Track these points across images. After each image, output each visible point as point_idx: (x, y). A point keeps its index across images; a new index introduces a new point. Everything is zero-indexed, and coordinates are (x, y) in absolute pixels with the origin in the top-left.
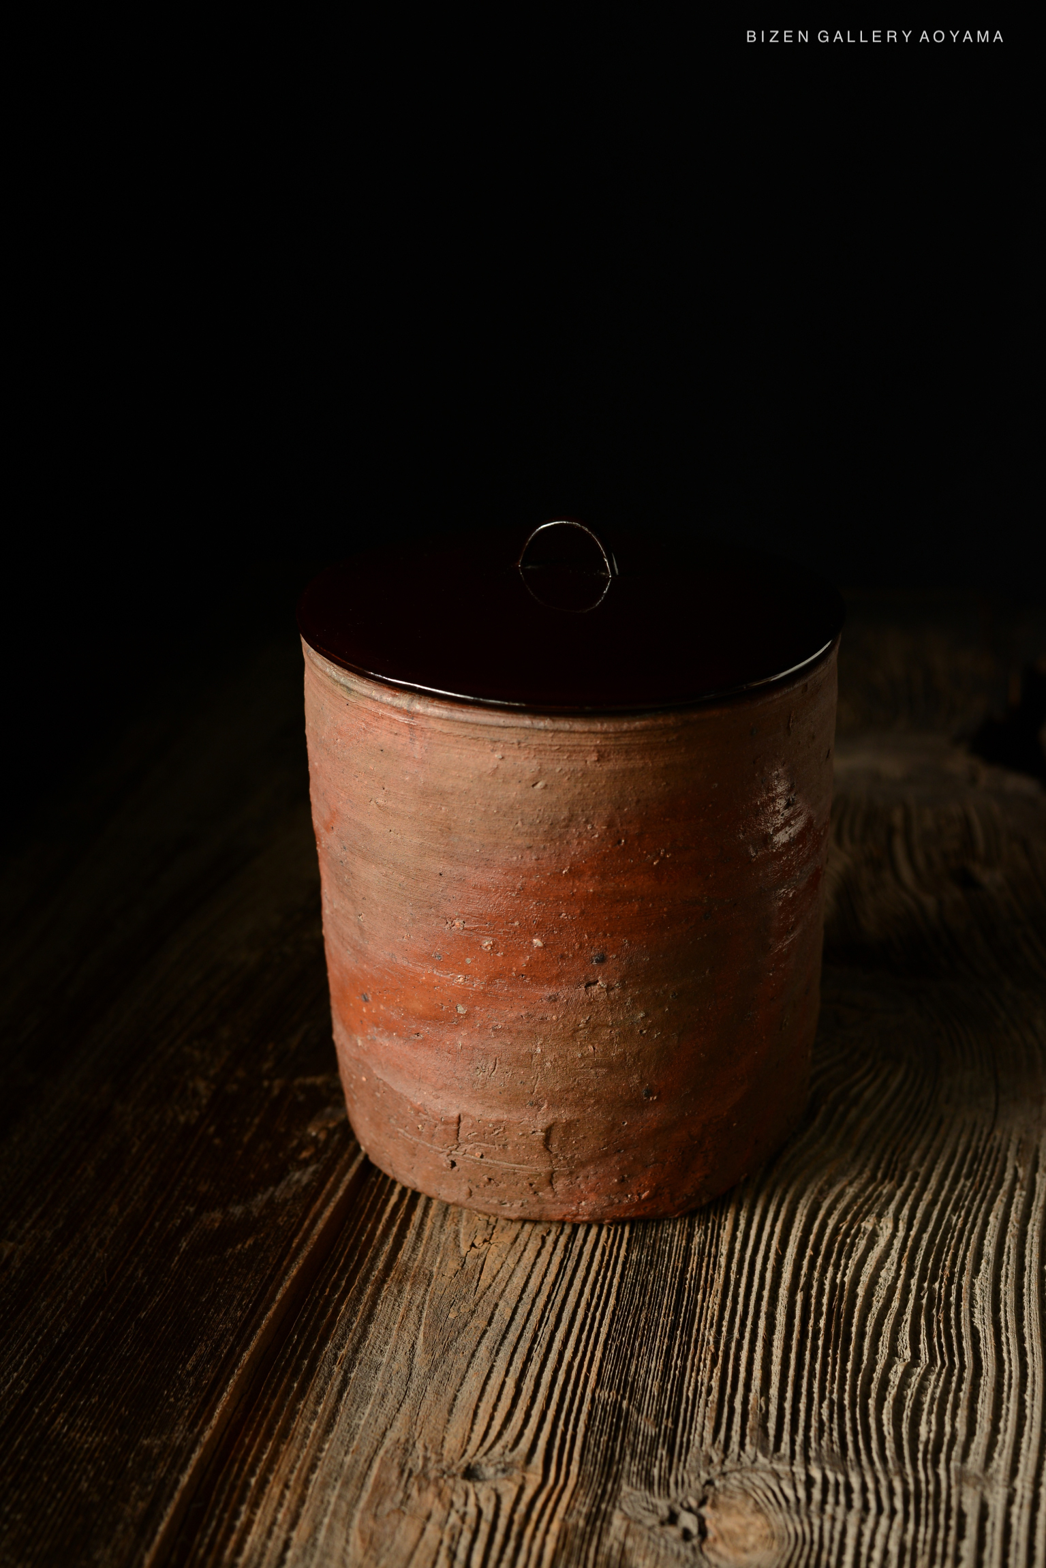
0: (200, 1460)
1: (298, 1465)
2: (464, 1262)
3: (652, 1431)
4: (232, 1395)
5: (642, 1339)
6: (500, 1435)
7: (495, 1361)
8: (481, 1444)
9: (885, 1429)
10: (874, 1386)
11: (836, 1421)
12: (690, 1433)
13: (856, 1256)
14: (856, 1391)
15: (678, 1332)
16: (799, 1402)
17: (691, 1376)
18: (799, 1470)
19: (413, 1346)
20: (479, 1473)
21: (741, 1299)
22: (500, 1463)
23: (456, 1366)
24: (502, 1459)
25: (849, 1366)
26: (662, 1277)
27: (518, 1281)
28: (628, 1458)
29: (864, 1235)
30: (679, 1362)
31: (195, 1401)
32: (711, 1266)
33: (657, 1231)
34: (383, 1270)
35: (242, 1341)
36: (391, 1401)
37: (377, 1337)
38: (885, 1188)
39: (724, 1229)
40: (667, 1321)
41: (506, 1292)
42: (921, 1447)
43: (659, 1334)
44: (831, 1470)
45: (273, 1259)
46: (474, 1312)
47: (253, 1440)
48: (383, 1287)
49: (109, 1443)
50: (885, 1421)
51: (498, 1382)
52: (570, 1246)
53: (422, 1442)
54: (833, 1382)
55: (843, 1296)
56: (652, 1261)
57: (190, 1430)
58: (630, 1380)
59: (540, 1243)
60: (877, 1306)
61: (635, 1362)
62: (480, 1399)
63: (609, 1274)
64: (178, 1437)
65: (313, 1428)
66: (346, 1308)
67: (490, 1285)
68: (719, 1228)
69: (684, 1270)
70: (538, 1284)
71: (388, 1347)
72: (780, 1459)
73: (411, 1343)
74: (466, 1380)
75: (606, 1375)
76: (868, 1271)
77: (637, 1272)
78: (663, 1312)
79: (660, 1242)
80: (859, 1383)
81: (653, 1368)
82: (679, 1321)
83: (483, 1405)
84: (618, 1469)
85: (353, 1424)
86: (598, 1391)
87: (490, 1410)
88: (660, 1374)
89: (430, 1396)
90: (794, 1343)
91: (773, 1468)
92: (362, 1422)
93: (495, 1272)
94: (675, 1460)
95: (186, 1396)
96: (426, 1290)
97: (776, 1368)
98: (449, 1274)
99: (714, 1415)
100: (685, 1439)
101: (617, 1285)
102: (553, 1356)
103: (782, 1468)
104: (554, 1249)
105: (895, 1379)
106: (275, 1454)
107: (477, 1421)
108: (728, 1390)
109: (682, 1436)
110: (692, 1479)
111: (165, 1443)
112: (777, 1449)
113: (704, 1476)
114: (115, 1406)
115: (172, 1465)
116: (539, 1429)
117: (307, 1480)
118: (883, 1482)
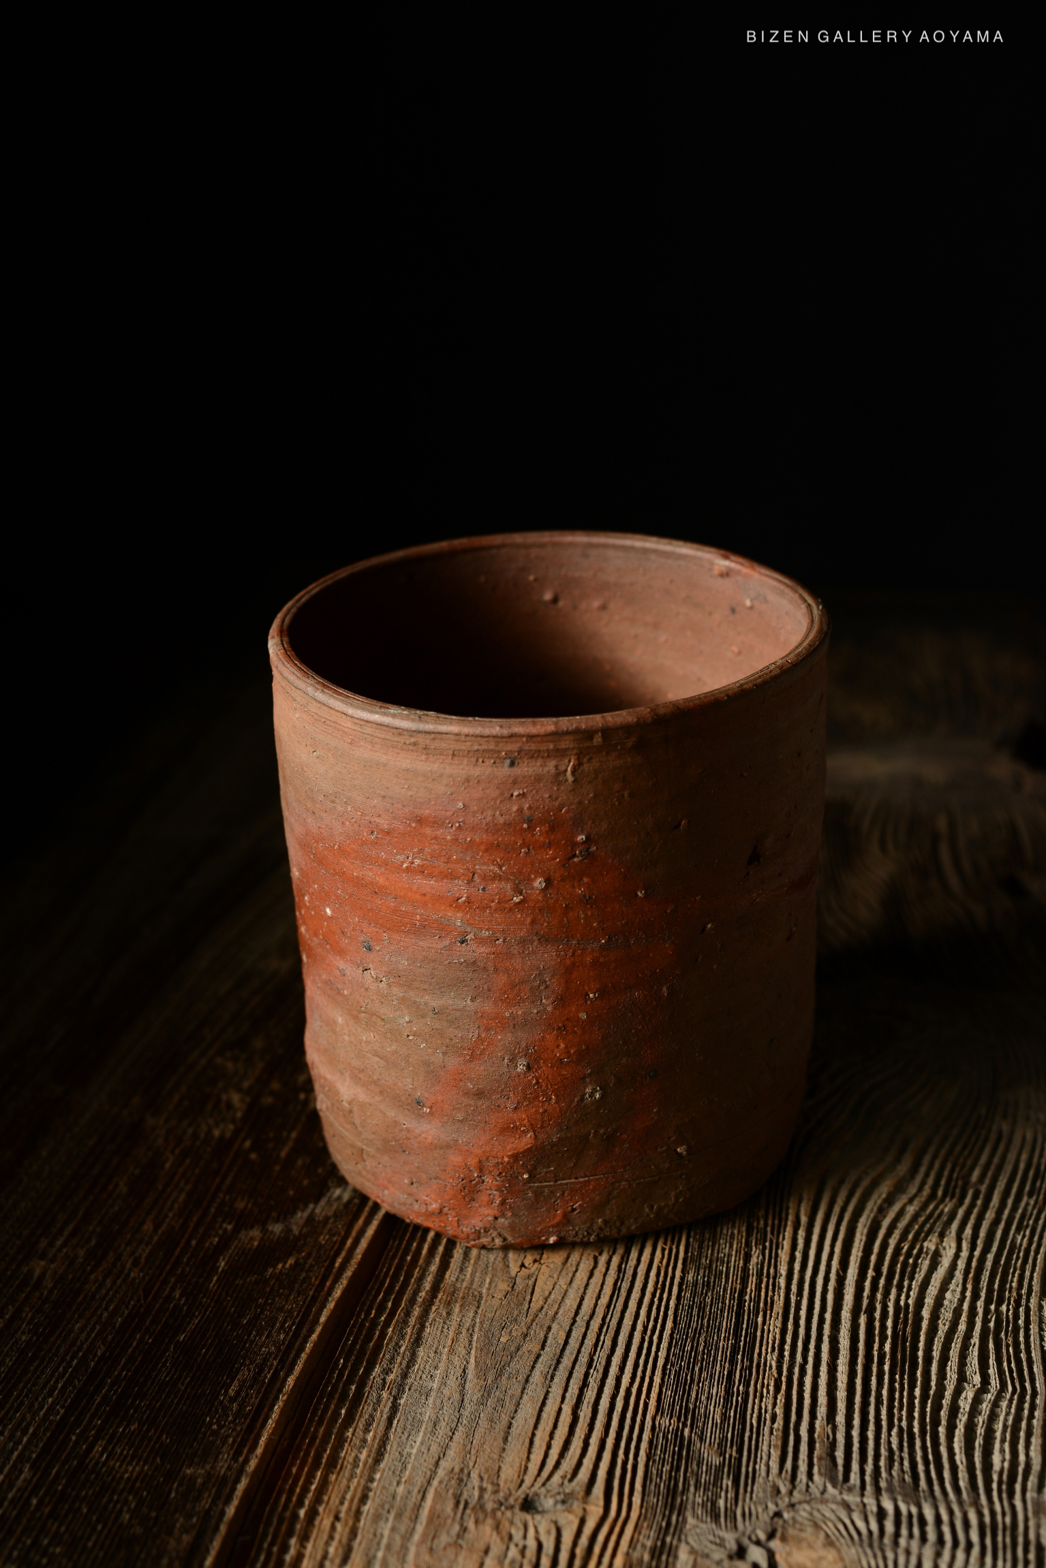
0: (247, 1490)
1: (348, 1496)
2: (515, 1283)
3: (716, 1460)
4: (278, 1422)
5: (702, 1364)
6: (557, 1465)
7: (550, 1387)
8: (539, 1475)
9: (957, 1458)
10: (944, 1414)
11: (906, 1449)
12: (755, 1463)
13: (920, 1277)
14: (926, 1419)
15: (739, 1357)
16: (867, 1430)
17: (754, 1403)
18: (870, 1501)
19: (464, 1371)
20: (537, 1504)
21: (802, 1322)
22: (559, 1493)
23: (509, 1392)
24: (561, 1490)
25: (917, 1392)
26: (720, 1299)
27: (571, 1302)
28: (692, 1489)
29: (927, 1255)
30: (741, 1388)
31: (238, 1428)
32: (771, 1287)
33: (713, 1251)
34: (430, 1292)
35: (286, 1365)
36: (443, 1429)
37: (427, 1362)
38: (946, 1206)
39: (782, 1249)
40: (728, 1345)
41: (559, 1315)
42: (995, 1477)
43: (719, 1358)
44: (903, 1501)
45: (316, 1280)
46: (527, 1335)
47: (301, 1469)
48: (431, 1309)
49: (150, 1473)
50: (957, 1450)
51: (554, 1409)
52: (623, 1266)
53: (477, 1472)
54: (901, 1409)
55: (907, 1320)
56: (709, 1282)
57: (235, 1458)
58: (691, 1406)
59: (592, 1264)
60: (943, 1328)
61: (695, 1388)
62: (536, 1427)
63: (665, 1296)
64: (222, 1467)
65: (363, 1456)
66: (393, 1331)
67: (542, 1308)
68: (777, 1248)
69: (743, 1292)
70: (592, 1306)
71: (439, 1372)
72: (849, 1490)
73: (463, 1367)
74: (521, 1406)
75: (666, 1402)
76: (932, 1293)
77: (694, 1294)
78: (723, 1335)
79: (717, 1262)
80: (928, 1409)
81: (714, 1394)
82: (740, 1345)
83: (539, 1433)
84: (682, 1500)
85: (405, 1453)
86: (658, 1418)
87: (547, 1438)
88: (722, 1400)
89: (484, 1423)
90: (859, 1368)
91: (842, 1499)
92: (414, 1451)
93: (547, 1293)
94: (741, 1491)
95: (229, 1423)
96: (476, 1312)
97: (841, 1394)
98: (499, 1295)
99: (779, 1443)
100: (750, 1469)
101: (674, 1307)
102: (610, 1381)
103: (852, 1499)
104: (607, 1269)
105: (965, 1405)
106: (325, 1484)
107: (533, 1450)
108: (793, 1418)
109: (748, 1466)
110: (760, 1510)
111: (209, 1473)
112: (846, 1479)
113: (772, 1508)
114: (155, 1433)
115: (217, 1497)
116: (598, 1458)
117: (359, 1512)
118: (958, 1514)
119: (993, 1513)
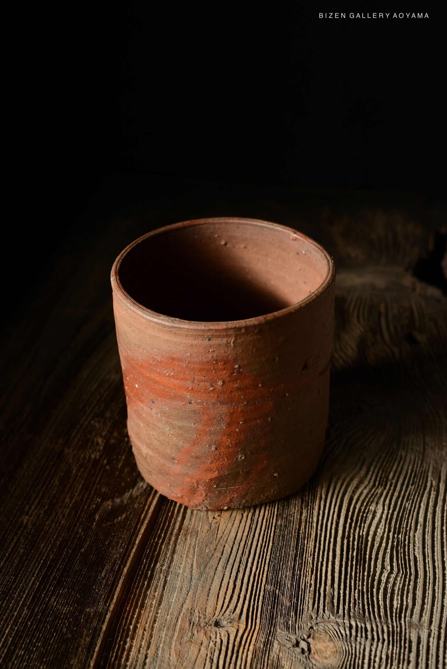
0: (110, 619)
1: (149, 621)
2: (211, 526)
3: (288, 604)
4: (121, 588)
5: (283, 562)
6: (228, 606)
7: (225, 572)
8: (221, 611)
9: (380, 602)
10: (376, 583)
11: (361, 599)
12: (303, 605)
13: (368, 522)
14: (369, 585)
15: (298, 558)
16: (346, 590)
17: (303, 579)
18: (346, 621)
19: (192, 565)
20: (220, 623)
21: (322, 543)
22: (229, 619)
23: (209, 574)
24: (229, 618)
25: (366, 574)
26: (290, 532)
27: (233, 535)
28: (279, 616)
29: (371, 512)
30: (298, 572)
31: (106, 591)
32: (310, 527)
33: (288, 511)
34: (178, 530)
35: (123, 563)
36: (184, 591)
37: (177, 561)
38: (379, 490)
39: (315, 510)
40: (293, 554)
41: (228, 540)
42: (394, 611)
43: (290, 559)
44: (359, 622)
45: (134, 524)
46: (216, 549)
47: (130, 608)
48: (179, 537)
49: (73, 611)
50: (380, 599)
51: (227, 582)
52: (253, 518)
53: (197, 609)
54: (359, 581)
55: (363, 540)
56: (286, 525)
57: (105, 604)
58: (279, 580)
59: (241, 517)
60: (376, 545)
61: (281, 572)
62: (220, 590)
63: (269, 531)
64: (100, 609)
65: (154, 603)
66: (164, 548)
67: (222, 537)
68: (313, 509)
69: (299, 530)
70: (241, 536)
71: (182, 565)
72: (339, 617)
73: (191, 564)
74: (214, 581)
75: (270, 578)
76: (373, 529)
77: (280, 530)
78: (291, 549)
79: (289, 516)
80: (370, 581)
81: (288, 575)
82: (298, 553)
83: (221, 592)
84: (275, 621)
85: (170, 601)
86: (266, 586)
87: (224, 595)
88: (291, 578)
89: (200, 588)
90: (344, 563)
91: (336, 621)
92: (173, 600)
93: (223, 530)
94: (298, 617)
95: (102, 589)
96: (196, 539)
97: (337, 575)
98: (205, 531)
99: (313, 597)
100: (301, 608)
101: (273, 536)
102: (248, 570)
103: (340, 621)
104: (247, 519)
105: (384, 579)
106: (139, 614)
107: (219, 600)
108: (318, 585)
109: (300, 607)
110: (305, 626)
111: (95, 611)
112: (338, 612)
113: (309, 625)
114: (74, 593)
115: (99, 621)
116: (244, 603)
117: (153, 627)
118: (380, 627)
119: (393, 626)
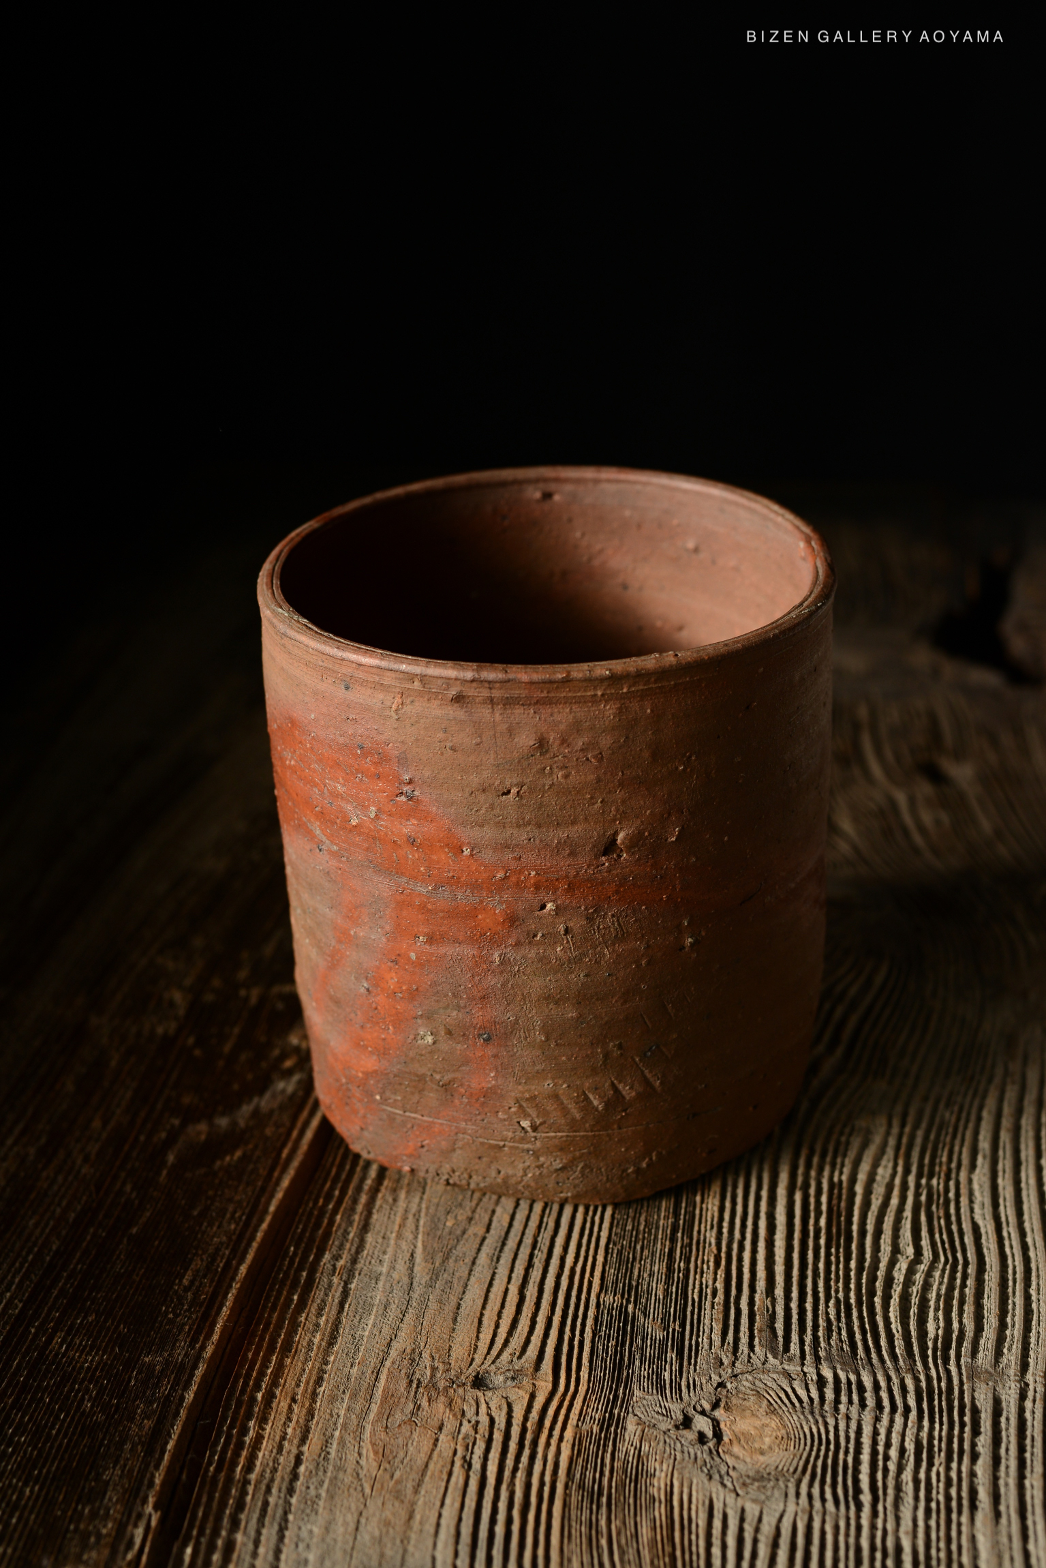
0: (204, 1376)
1: (304, 1379)
3: (660, 1334)
4: (232, 1309)
5: (643, 1243)
6: (506, 1343)
7: (496, 1268)
8: (488, 1353)
9: (893, 1326)
10: (879, 1285)
11: (843, 1320)
12: (698, 1336)
13: (852, 1154)
14: (862, 1290)
15: (679, 1235)
16: (805, 1302)
17: (695, 1279)
18: (810, 1370)
19: (412, 1255)
20: (488, 1381)
21: (739, 1200)
22: (508, 1370)
23: (457, 1274)
24: (511, 1367)
25: (853, 1264)
28: (637, 1363)
29: (859, 1134)
30: (682, 1265)
31: (194, 1317)
35: (238, 1254)
36: (393, 1312)
37: (375, 1247)
40: (668, 1224)
42: (930, 1344)
43: (660, 1237)
44: (841, 1369)
45: (264, 1171)
46: (471, 1219)
47: (256, 1354)
48: (377, 1196)
49: (109, 1362)
50: (893, 1319)
51: (501, 1289)
53: (428, 1352)
54: (837, 1281)
55: (841, 1196)
57: (192, 1345)
58: (634, 1283)
60: (876, 1204)
61: (637, 1266)
62: (484, 1307)
64: (179, 1354)
65: (316, 1340)
66: (341, 1218)
71: (386, 1257)
72: (790, 1360)
73: (410, 1251)
74: (468, 1288)
75: (610, 1280)
76: (865, 1170)
78: (663, 1215)
80: (864, 1281)
81: (656, 1271)
82: (679, 1223)
83: (487, 1313)
84: (628, 1373)
85: (357, 1336)
86: (602, 1295)
87: (495, 1318)
88: (664, 1277)
89: (433, 1305)
90: (796, 1243)
91: (783, 1369)
92: (366, 1333)
94: (685, 1363)
95: (185, 1312)
96: (421, 1198)
97: (779, 1269)
99: (721, 1316)
100: (693, 1342)
102: (555, 1262)
103: (793, 1368)
105: (899, 1275)
106: (280, 1367)
107: (482, 1329)
108: (734, 1292)
109: (691, 1339)
110: (704, 1381)
111: (167, 1360)
112: (787, 1349)
113: (715, 1378)
114: (113, 1323)
115: (177, 1382)
116: (546, 1335)
117: (314, 1394)
118: (895, 1380)
119: (929, 1378)
